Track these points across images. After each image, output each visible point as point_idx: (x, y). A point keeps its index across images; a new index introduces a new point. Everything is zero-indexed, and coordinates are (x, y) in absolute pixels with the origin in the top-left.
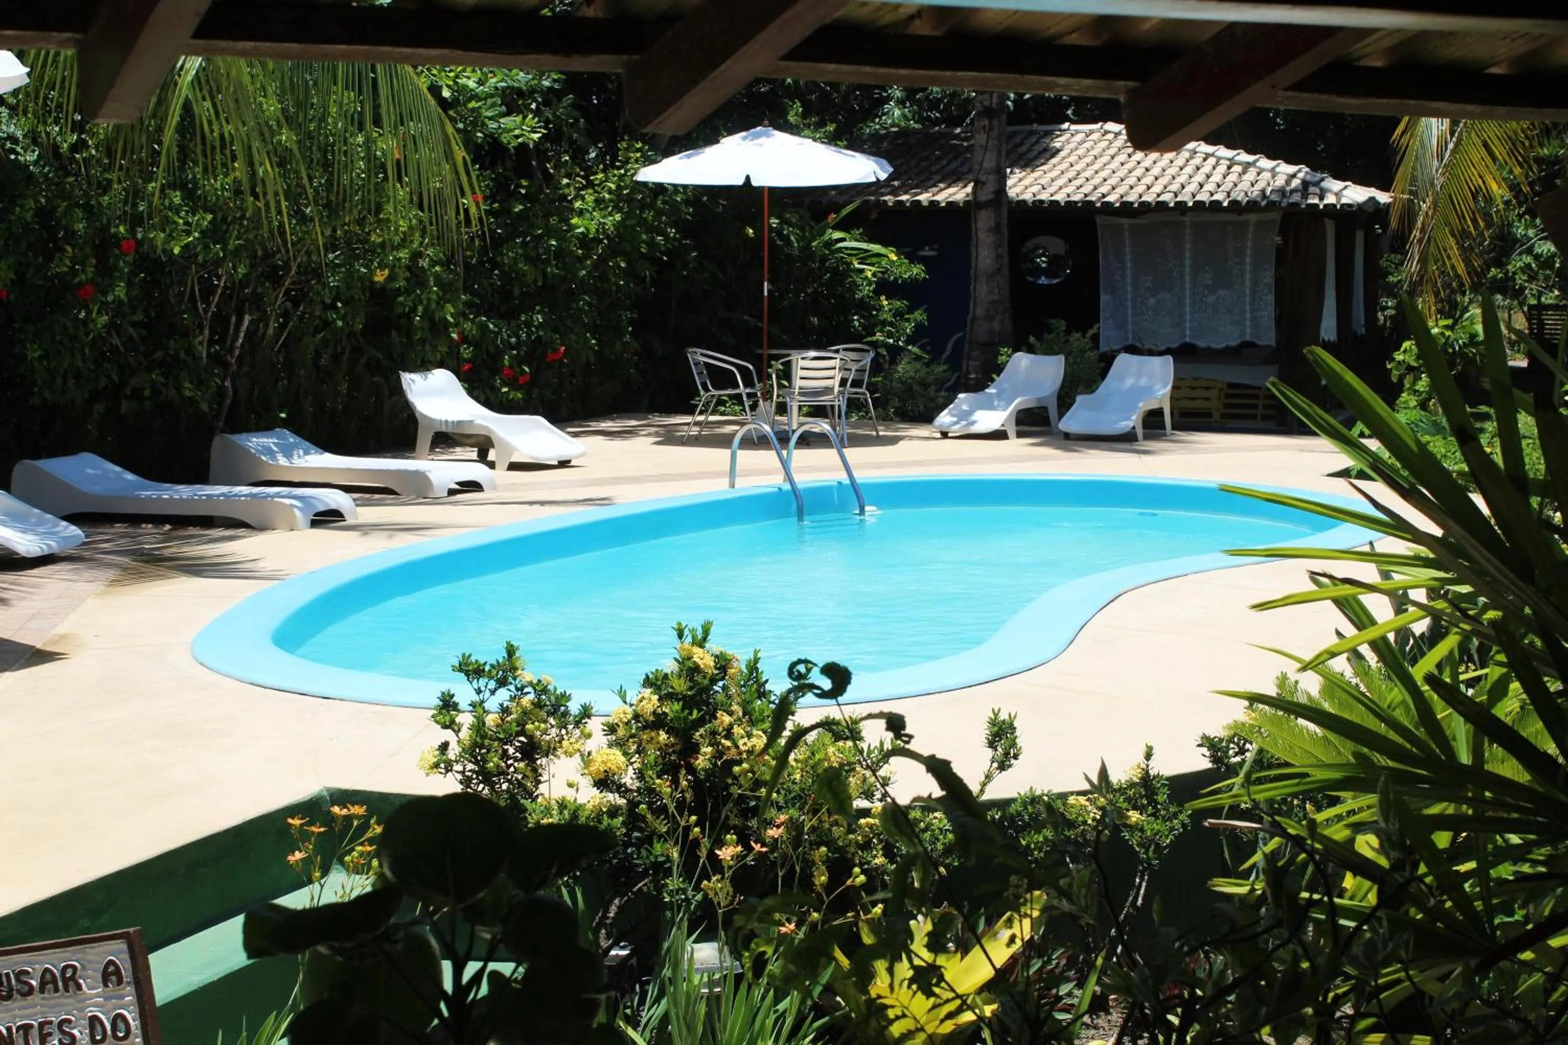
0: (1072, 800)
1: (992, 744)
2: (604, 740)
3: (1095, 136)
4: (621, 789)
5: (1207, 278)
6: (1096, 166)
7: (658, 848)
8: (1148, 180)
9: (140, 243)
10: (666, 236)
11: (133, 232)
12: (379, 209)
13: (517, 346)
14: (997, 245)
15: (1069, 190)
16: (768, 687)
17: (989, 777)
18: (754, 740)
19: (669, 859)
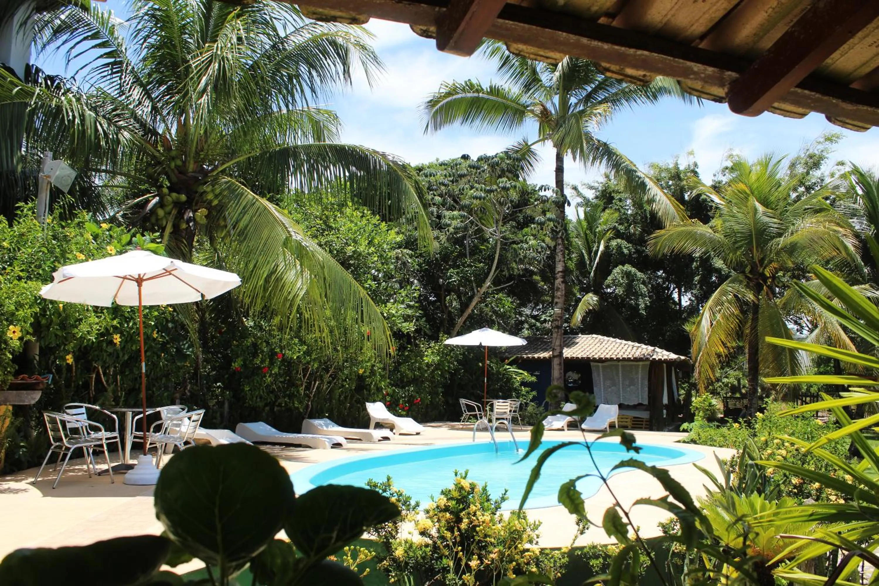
0: (609, 547)
1: (578, 524)
2: (424, 516)
3: (590, 338)
4: (430, 536)
5: (627, 383)
6: (591, 347)
7: (445, 561)
8: (607, 351)
9: (284, 355)
10: (454, 365)
11: (281, 351)
12: (361, 349)
13: (405, 397)
14: (560, 369)
15: (582, 354)
16: (490, 497)
17: (576, 537)
18: (485, 517)
19: (449, 566)
